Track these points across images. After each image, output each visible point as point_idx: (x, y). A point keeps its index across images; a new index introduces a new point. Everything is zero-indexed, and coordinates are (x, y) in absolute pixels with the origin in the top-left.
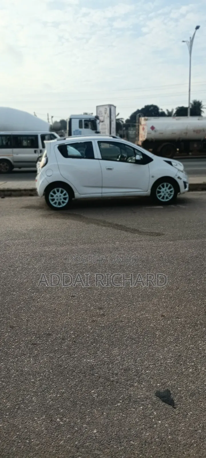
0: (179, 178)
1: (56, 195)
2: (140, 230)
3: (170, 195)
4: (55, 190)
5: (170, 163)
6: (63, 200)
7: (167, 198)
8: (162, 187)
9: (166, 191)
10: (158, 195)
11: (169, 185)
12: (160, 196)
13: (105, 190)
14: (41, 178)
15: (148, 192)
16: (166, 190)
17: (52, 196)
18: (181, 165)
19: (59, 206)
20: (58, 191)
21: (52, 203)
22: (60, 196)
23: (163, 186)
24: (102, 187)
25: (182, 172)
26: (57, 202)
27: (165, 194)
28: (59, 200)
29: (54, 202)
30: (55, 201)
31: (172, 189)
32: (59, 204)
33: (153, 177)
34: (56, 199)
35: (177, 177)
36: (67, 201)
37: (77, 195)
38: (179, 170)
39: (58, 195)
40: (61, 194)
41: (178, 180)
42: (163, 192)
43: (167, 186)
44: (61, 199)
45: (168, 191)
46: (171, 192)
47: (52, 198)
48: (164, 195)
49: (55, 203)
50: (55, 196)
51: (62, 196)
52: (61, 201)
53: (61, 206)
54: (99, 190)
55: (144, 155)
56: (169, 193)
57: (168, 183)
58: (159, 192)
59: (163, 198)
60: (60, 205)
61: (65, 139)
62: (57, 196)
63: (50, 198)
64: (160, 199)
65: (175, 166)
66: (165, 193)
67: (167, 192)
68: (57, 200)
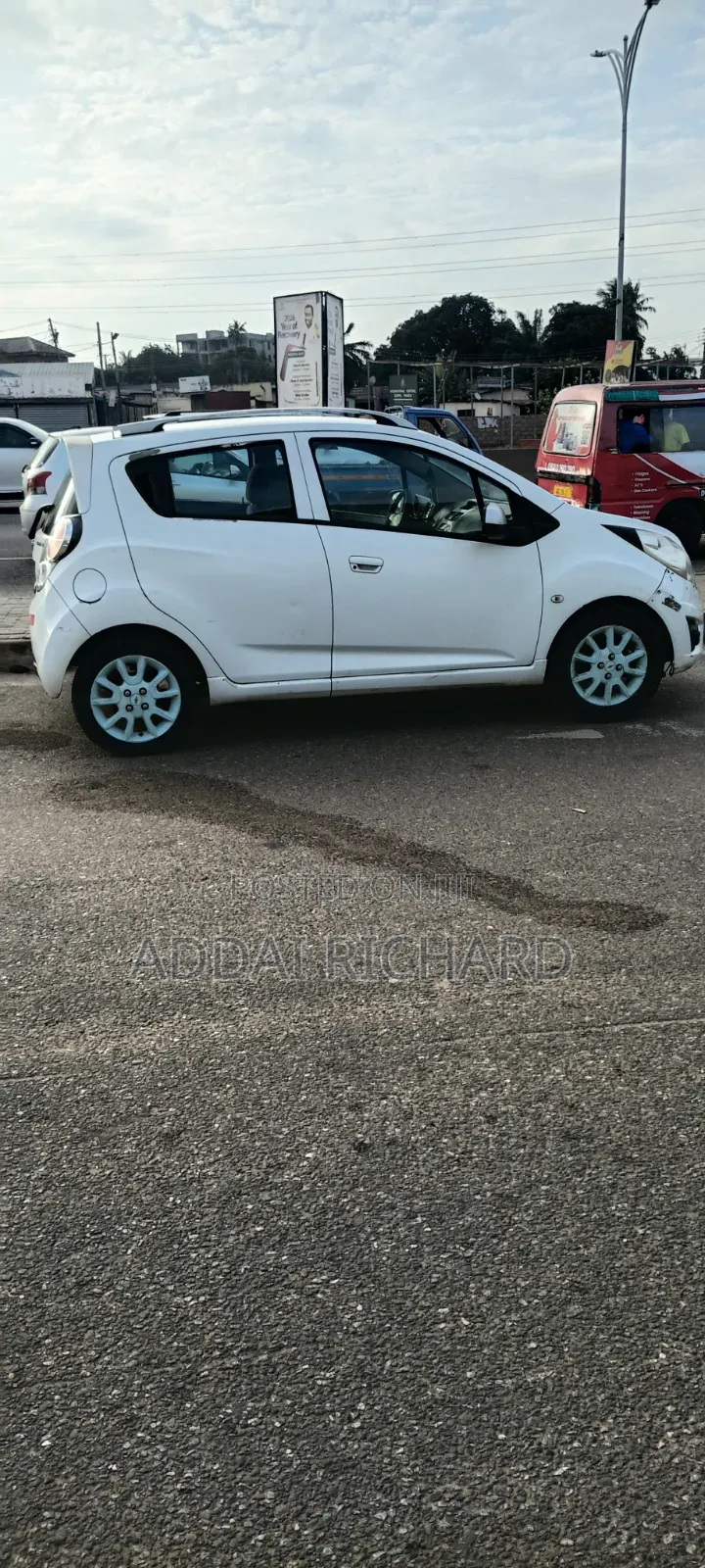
0: (669, 602)
1: (124, 687)
2: (536, 884)
3: (628, 679)
4: (120, 663)
5: (631, 536)
6: (155, 710)
7: (616, 691)
8: (594, 644)
9: (611, 663)
10: (577, 679)
11: (628, 635)
12: (586, 684)
13: (344, 662)
14: (51, 611)
15: (537, 669)
16: (611, 657)
17: (106, 693)
18: (676, 547)
19: (138, 739)
20: (132, 668)
21: (106, 723)
22: (143, 692)
23: (602, 642)
24: (332, 649)
25: (683, 575)
26: (130, 718)
27: (608, 676)
28: (138, 712)
29: (115, 718)
30: (121, 713)
31: (640, 652)
32: (140, 726)
33: (557, 600)
34: (122, 706)
35: (662, 598)
36: (172, 714)
37: (220, 687)
38: (669, 568)
39: (135, 689)
40: (145, 685)
41: (665, 613)
42: (600, 666)
43: (618, 640)
44: (145, 706)
45: (622, 660)
46: (634, 664)
47: (103, 701)
48: (605, 680)
49: (121, 724)
50: (118, 691)
51: (154, 694)
52: (147, 716)
53: (146, 738)
54: (319, 663)
55: (517, 502)
56: (627, 669)
57: (620, 628)
58: (584, 667)
59: (600, 692)
60: (141, 735)
61: (159, 428)
62: (128, 694)
63: (96, 700)
64: (586, 695)
65: (652, 550)
66: (609, 670)
67: (618, 668)
68: (130, 708)
